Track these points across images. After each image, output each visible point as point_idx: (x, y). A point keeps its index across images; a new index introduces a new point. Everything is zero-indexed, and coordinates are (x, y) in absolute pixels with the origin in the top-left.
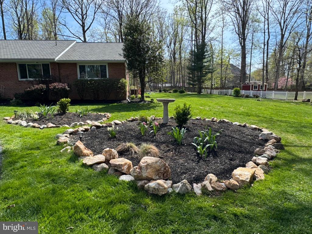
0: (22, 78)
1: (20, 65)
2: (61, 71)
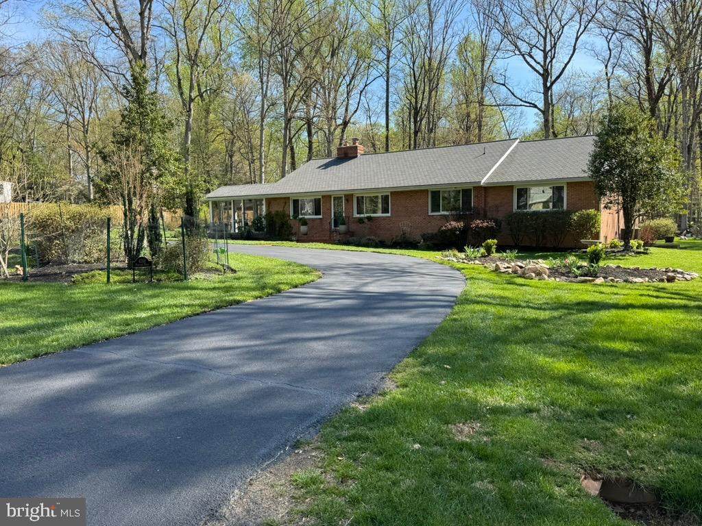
0: (433, 211)
1: (432, 192)
2: (489, 199)
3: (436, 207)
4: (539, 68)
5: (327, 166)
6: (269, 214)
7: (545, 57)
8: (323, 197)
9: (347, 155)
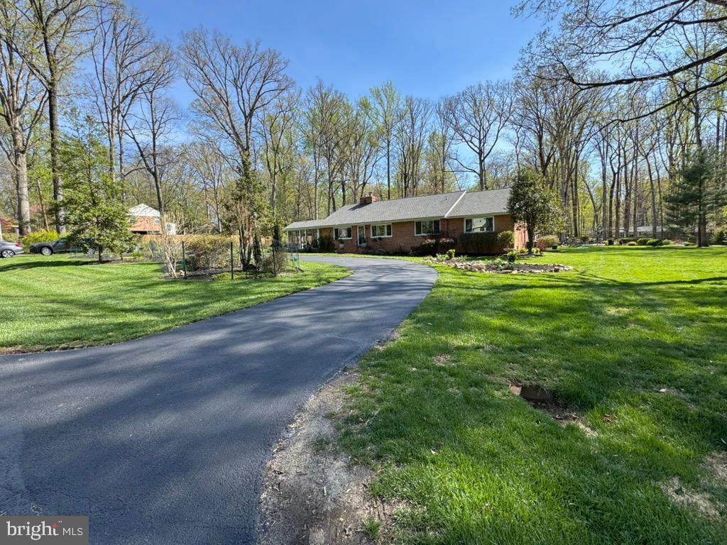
0: (417, 233)
1: (417, 223)
2: (449, 226)
3: (419, 232)
4: (476, 149)
5: (354, 208)
6: (321, 237)
7: (480, 143)
8: (352, 227)
9: (365, 202)
